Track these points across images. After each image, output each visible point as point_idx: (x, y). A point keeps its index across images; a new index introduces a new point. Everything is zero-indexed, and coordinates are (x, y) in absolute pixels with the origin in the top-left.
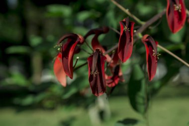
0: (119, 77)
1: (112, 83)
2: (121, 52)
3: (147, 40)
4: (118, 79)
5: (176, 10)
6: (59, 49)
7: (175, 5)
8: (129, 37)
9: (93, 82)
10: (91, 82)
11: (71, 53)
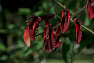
0: (59, 42)
1: (55, 45)
2: (62, 27)
3: (77, 21)
4: (59, 44)
5: (91, 5)
6: (27, 24)
7: (91, 3)
8: (67, 19)
9: (46, 43)
10: (45, 43)
11: (34, 26)
